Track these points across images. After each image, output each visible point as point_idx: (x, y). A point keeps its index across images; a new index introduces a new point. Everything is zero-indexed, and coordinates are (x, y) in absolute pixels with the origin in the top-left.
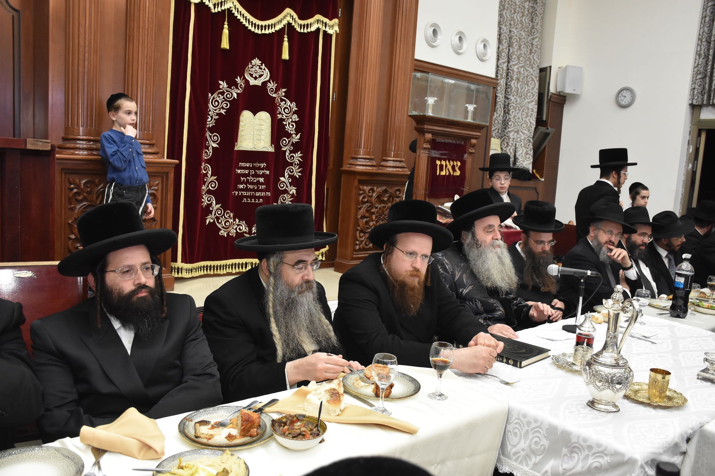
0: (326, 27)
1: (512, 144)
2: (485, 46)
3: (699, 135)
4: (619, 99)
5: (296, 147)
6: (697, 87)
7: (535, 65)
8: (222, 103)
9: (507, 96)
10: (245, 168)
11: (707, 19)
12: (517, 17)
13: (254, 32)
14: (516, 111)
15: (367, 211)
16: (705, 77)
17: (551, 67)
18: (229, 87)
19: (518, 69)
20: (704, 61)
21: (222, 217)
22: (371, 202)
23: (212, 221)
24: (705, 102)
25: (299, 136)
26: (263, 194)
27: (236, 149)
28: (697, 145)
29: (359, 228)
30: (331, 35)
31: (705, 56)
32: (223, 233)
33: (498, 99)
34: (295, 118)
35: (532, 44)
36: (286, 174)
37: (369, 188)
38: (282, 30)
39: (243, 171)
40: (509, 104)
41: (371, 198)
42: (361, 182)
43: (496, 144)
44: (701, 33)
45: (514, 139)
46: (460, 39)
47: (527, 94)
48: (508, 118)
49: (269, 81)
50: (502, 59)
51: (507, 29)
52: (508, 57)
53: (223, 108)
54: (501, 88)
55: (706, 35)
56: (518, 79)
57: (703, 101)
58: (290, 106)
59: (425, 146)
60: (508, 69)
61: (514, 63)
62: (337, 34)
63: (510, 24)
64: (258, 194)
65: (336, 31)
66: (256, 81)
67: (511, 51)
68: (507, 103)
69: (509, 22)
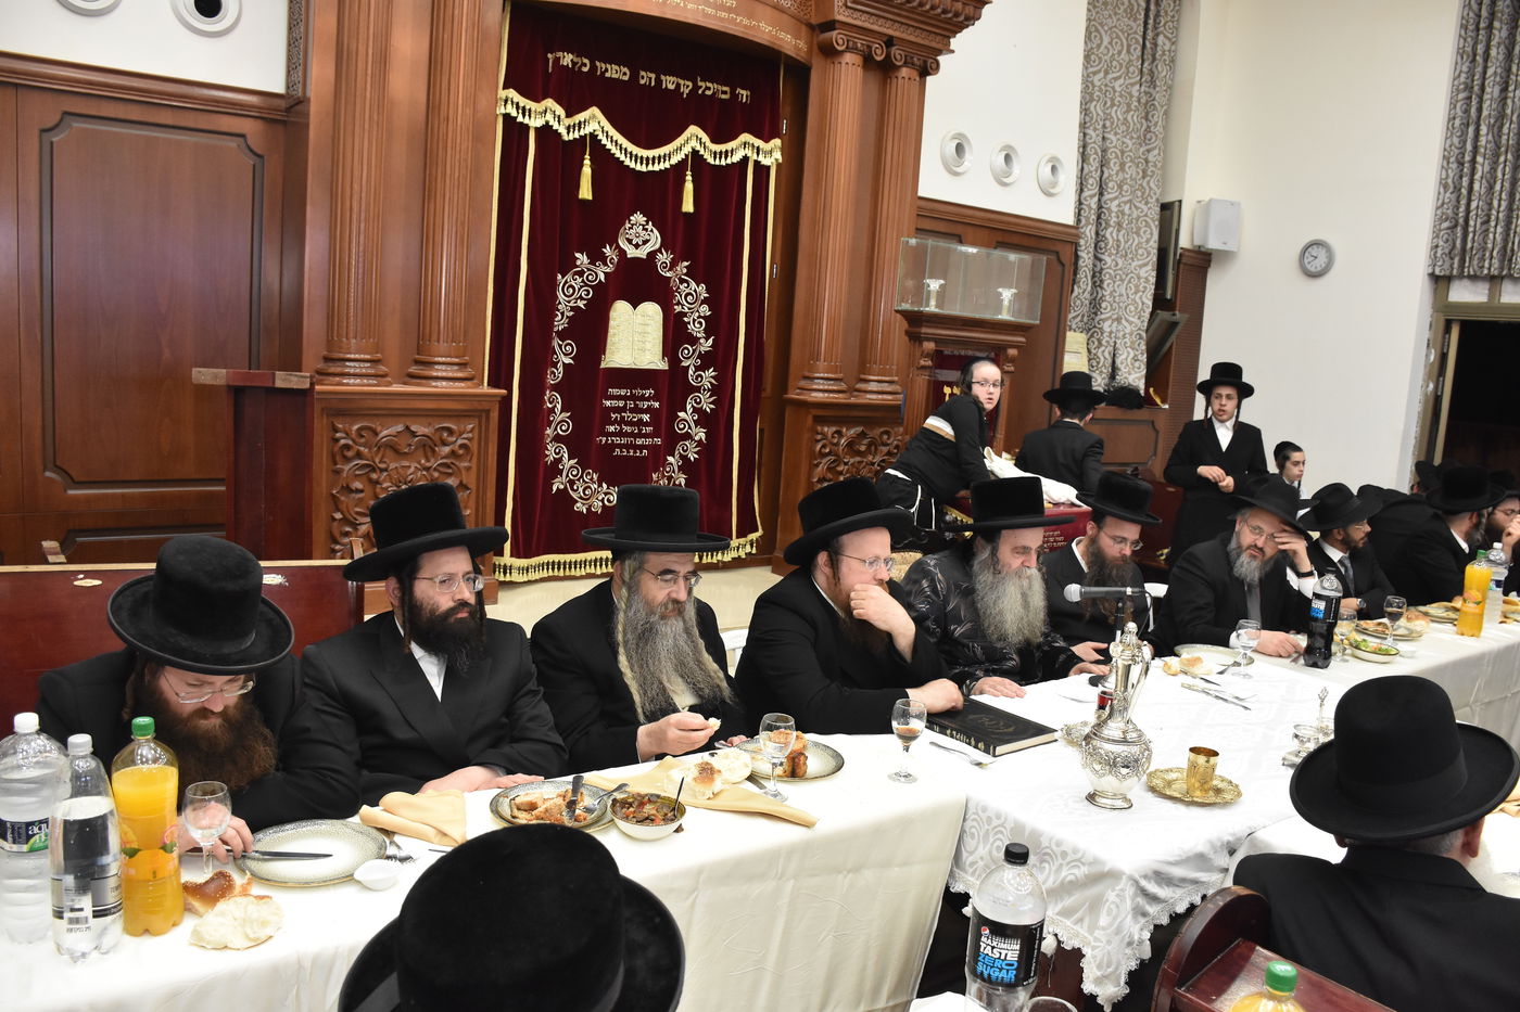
0: (758, 155)
1: (1108, 342)
2: (1054, 169)
3: (1447, 330)
4: (1306, 261)
5: (706, 361)
6: (1441, 243)
7: (1152, 198)
8: (579, 290)
9: (1099, 255)
10: (619, 398)
11: (1457, 122)
12: (1117, 113)
13: (634, 169)
14: (1114, 282)
15: (829, 469)
16: (1456, 226)
17: (1180, 201)
18: (591, 263)
19: (1119, 205)
20: (1454, 197)
21: (578, 480)
22: (836, 455)
23: (562, 487)
24: (1455, 272)
25: (710, 341)
26: (648, 441)
27: (603, 365)
28: (1443, 349)
30: (768, 168)
31: (1455, 187)
32: (580, 507)
33: (1081, 262)
34: (705, 310)
35: (1147, 161)
36: (689, 407)
37: (834, 429)
38: (683, 163)
39: (614, 403)
40: (1102, 269)
41: (836, 448)
42: (820, 420)
43: (1078, 343)
44: (1447, 146)
45: (1111, 332)
46: (1008, 158)
47: (1136, 251)
48: (1100, 295)
49: (659, 250)
50: (1089, 190)
51: (1098, 135)
52: (1101, 186)
53: (581, 298)
54: (1087, 242)
55: (1457, 151)
56: (1119, 224)
57: (1452, 269)
58: (695, 291)
59: (922, 363)
60: (1100, 207)
61: (1111, 196)
62: (779, 165)
63: (1104, 126)
64: (639, 442)
65: (776, 160)
66: (638, 251)
67: (1106, 175)
68: (1098, 269)
69: (1101, 123)
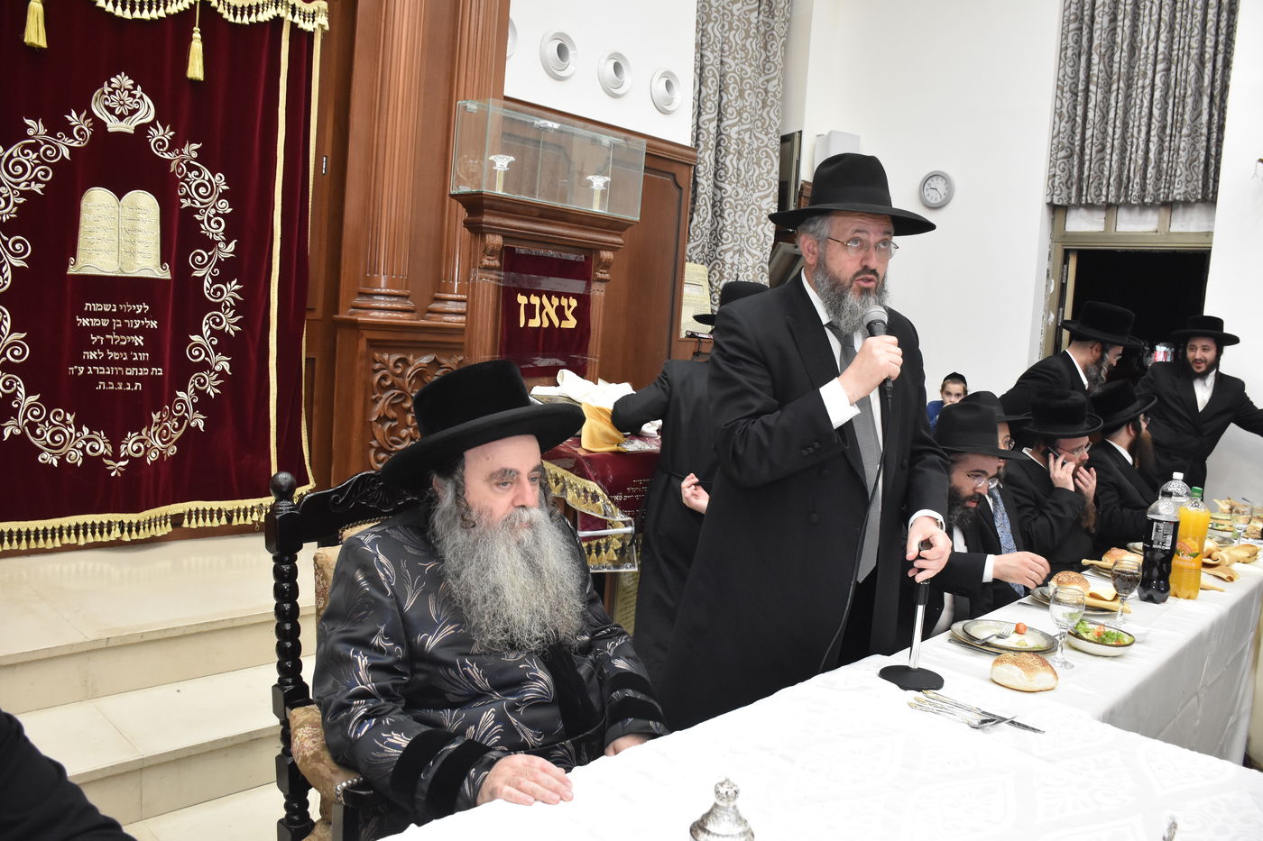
0: (293, 14)
1: (729, 274)
2: (668, 85)
3: (1066, 261)
4: (926, 193)
5: (226, 271)
6: (1058, 172)
7: (772, 128)
8: (33, 169)
9: (719, 184)
10: (101, 315)
11: (1070, 52)
12: (736, 38)
13: (112, 14)
14: (735, 212)
15: (392, 406)
16: (1071, 156)
17: (800, 132)
18: (52, 133)
19: (739, 133)
20: (1068, 126)
21: (43, 422)
22: (400, 388)
23: (18, 432)
24: (1073, 201)
25: (232, 246)
26: (143, 371)
27: (72, 271)
28: (1062, 279)
29: (374, 443)
30: (311, 35)
31: (1069, 117)
32: (47, 457)
33: (700, 189)
34: (224, 207)
35: (766, 91)
36: (205, 329)
37: (397, 357)
38: (186, 16)
39: (95, 322)
40: (722, 198)
41: (399, 380)
42: (375, 345)
43: (698, 275)
44: (1060, 76)
45: (733, 264)
46: (617, 67)
47: (757, 181)
48: (721, 225)
49: (153, 124)
50: (707, 113)
51: (715, 58)
52: (719, 112)
53: (36, 180)
54: (706, 167)
55: (1070, 81)
56: (739, 153)
57: (1070, 199)
58: (210, 181)
59: (486, 262)
60: (719, 133)
61: (730, 122)
62: (325, 34)
63: (722, 50)
64: (130, 372)
65: (322, 26)
66: (123, 124)
67: (725, 100)
68: (718, 198)
69: (719, 45)
